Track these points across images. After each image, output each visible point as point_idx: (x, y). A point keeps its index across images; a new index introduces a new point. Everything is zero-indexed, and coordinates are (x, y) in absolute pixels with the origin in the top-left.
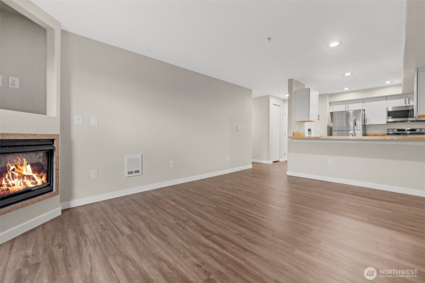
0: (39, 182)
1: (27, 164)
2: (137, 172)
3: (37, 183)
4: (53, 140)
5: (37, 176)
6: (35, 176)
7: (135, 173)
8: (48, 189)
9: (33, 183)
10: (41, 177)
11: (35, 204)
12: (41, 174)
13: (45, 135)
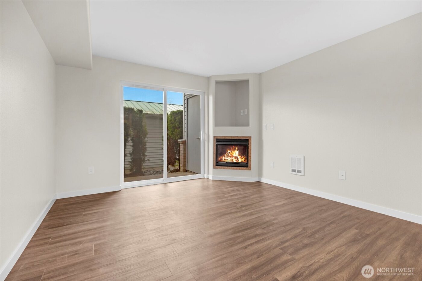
0: (240, 161)
1: (237, 150)
2: (299, 172)
3: (238, 161)
4: (248, 140)
5: (240, 157)
6: (239, 157)
7: (297, 172)
8: (246, 165)
9: (236, 161)
10: (242, 159)
11: (240, 170)
12: (242, 157)
13: (242, 137)
